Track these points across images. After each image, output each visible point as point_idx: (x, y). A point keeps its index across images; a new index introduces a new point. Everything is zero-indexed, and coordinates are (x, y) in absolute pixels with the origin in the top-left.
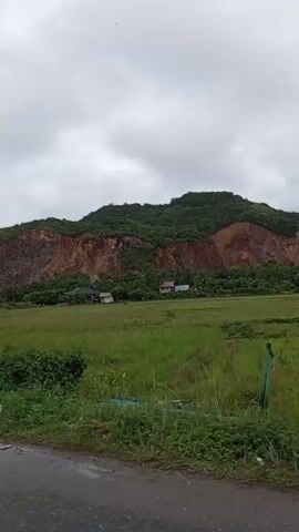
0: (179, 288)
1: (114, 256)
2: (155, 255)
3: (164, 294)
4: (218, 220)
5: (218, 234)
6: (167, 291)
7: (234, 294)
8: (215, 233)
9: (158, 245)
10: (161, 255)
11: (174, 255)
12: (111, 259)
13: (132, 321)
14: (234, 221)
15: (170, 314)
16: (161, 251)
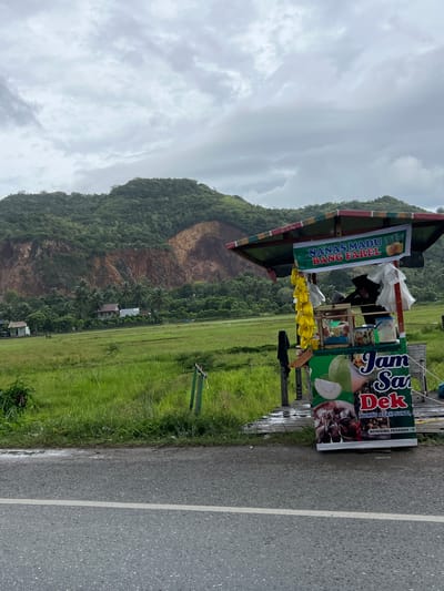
0: (124, 313)
1: (28, 268)
2: (90, 266)
3: (105, 322)
4: (178, 217)
5: (178, 237)
6: (109, 317)
7: (200, 318)
8: (174, 236)
9: (94, 253)
10: (97, 266)
11: (118, 267)
12: (23, 272)
13: (61, 358)
14: (198, 220)
15: (113, 348)
16: (98, 260)
